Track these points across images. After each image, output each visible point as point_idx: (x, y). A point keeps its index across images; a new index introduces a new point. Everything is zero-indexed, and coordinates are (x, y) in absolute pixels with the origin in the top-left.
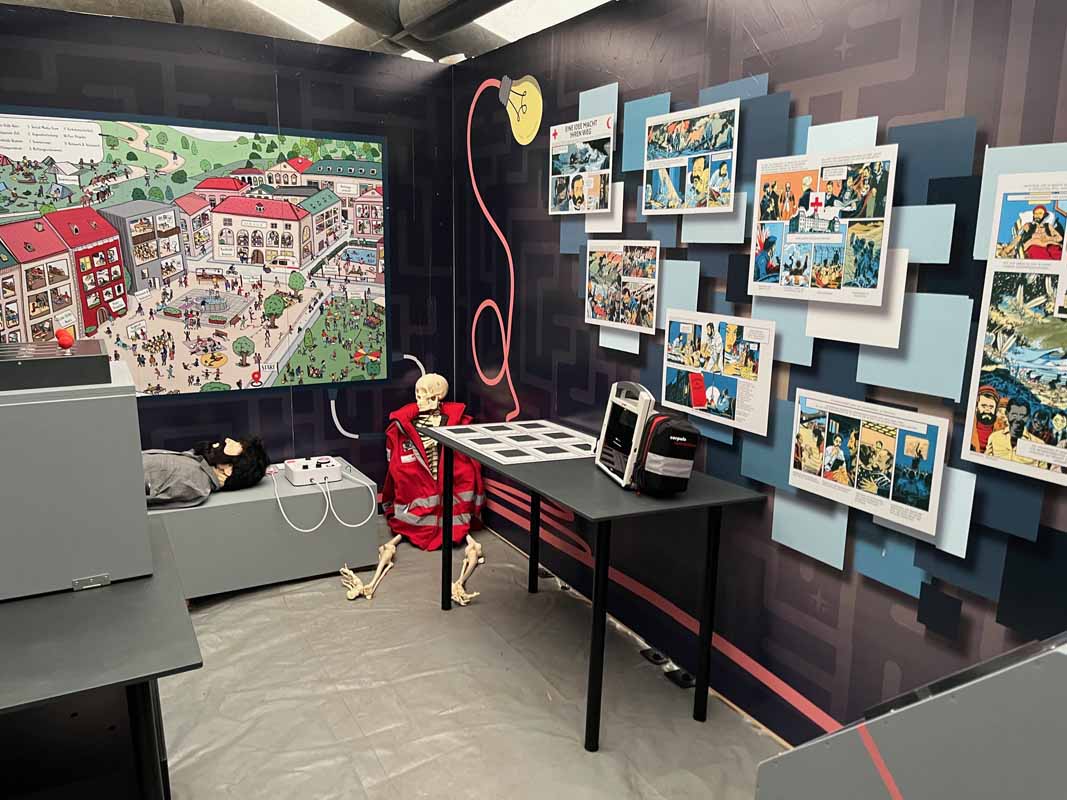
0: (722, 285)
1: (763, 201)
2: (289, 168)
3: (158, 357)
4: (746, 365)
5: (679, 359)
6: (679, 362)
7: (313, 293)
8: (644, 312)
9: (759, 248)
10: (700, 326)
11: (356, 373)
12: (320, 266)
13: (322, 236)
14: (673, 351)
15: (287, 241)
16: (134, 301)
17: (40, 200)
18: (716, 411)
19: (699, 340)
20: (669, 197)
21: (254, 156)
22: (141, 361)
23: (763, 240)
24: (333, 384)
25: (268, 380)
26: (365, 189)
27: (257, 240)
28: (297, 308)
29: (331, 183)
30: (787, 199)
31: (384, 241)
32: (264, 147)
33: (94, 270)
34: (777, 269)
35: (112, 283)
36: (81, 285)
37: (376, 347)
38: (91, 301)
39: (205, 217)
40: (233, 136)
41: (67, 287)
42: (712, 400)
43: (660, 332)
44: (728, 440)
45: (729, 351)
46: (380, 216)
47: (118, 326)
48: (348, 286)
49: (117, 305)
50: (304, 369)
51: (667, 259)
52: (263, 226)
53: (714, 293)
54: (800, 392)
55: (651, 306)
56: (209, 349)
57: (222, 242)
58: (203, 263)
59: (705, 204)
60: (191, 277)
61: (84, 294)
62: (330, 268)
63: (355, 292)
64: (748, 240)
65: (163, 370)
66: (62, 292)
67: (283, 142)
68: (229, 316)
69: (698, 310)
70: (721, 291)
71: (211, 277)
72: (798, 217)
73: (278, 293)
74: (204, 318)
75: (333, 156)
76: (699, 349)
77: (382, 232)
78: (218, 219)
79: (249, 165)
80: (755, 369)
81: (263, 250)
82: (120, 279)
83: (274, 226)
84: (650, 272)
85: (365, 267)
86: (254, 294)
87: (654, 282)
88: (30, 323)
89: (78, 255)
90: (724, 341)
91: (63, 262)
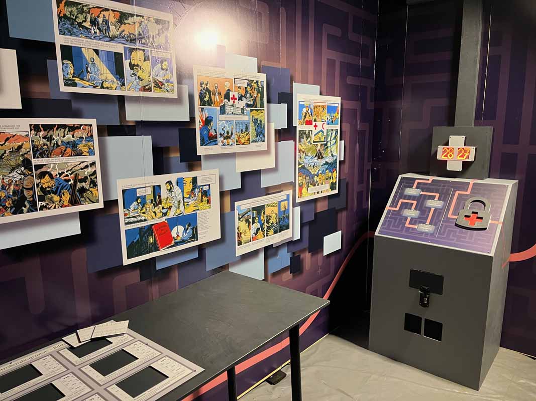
0: (175, 152)
1: (200, 93)
4: (202, 201)
5: (139, 218)
6: (141, 221)
8: (83, 190)
9: (201, 124)
10: (159, 186)
14: (132, 214)
18: (183, 242)
19: (160, 197)
20: (103, 78)
23: (204, 119)
30: (217, 94)
34: (216, 137)
43: (111, 204)
44: (195, 255)
51: (108, 136)
53: (168, 159)
54: (237, 204)
55: (94, 184)
59: (150, 90)
64: (193, 119)
70: (175, 156)
76: (160, 203)
80: (209, 202)
84: (85, 149)
90: (182, 191)
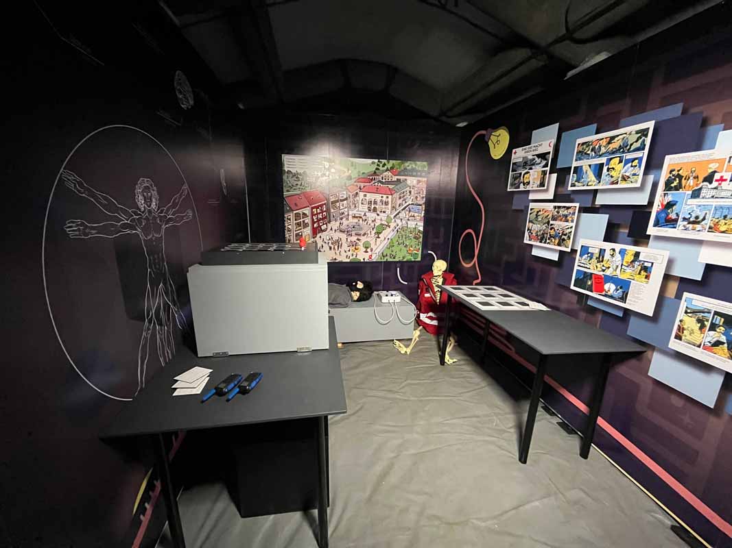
0: (626, 228)
1: (668, 180)
2: (390, 173)
3: (336, 247)
4: (639, 274)
5: (586, 266)
6: (586, 268)
7: (395, 224)
8: (564, 240)
9: (660, 207)
10: (605, 250)
11: (409, 258)
12: (398, 214)
13: (400, 201)
14: (582, 262)
15: (387, 203)
16: (329, 226)
17: (301, 187)
18: (611, 297)
19: (603, 257)
20: (589, 180)
21: (377, 169)
22: (330, 248)
23: (665, 203)
24: (399, 262)
25: (374, 259)
26: (419, 182)
27: (375, 203)
28: (388, 230)
29: (406, 180)
30: (691, 178)
31: (425, 203)
32: (381, 165)
33: (317, 214)
34: (676, 220)
35: (323, 219)
36: (313, 219)
37: (418, 247)
38: (315, 225)
39: (357, 193)
40: (370, 161)
41: (308, 220)
42: (609, 290)
43: (574, 251)
44: (620, 314)
45: (627, 265)
46: (425, 193)
47: (323, 235)
48: (409, 222)
49: (324, 227)
50: (388, 255)
51: (584, 212)
52: (378, 197)
53: (618, 233)
54: (686, 295)
55: (569, 238)
56: (354, 245)
57: (362, 204)
58: (355, 212)
59: (617, 183)
60: (350, 217)
61: (313, 223)
62: (402, 215)
63: (412, 224)
64: (651, 203)
65: (338, 252)
66: (306, 222)
67: (388, 162)
68: (362, 232)
69: (604, 241)
70: (624, 231)
71: (357, 217)
72: (701, 189)
73: (381, 224)
74: (353, 233)
75: (408, 168)
77: (424, 199)
78: (361, 194)
79: (375, 172)
80: (647, 277)
81: (377, 207)
82: (326, 217)
83: (382, 197)
84: (570, 219)
85: (416, 214)
86: (372, 224)
87: (574, 225)
88: (295, 233)
89: (312, 208)
90: (623, 260)
91: (307, 211)
